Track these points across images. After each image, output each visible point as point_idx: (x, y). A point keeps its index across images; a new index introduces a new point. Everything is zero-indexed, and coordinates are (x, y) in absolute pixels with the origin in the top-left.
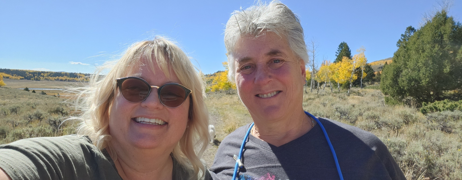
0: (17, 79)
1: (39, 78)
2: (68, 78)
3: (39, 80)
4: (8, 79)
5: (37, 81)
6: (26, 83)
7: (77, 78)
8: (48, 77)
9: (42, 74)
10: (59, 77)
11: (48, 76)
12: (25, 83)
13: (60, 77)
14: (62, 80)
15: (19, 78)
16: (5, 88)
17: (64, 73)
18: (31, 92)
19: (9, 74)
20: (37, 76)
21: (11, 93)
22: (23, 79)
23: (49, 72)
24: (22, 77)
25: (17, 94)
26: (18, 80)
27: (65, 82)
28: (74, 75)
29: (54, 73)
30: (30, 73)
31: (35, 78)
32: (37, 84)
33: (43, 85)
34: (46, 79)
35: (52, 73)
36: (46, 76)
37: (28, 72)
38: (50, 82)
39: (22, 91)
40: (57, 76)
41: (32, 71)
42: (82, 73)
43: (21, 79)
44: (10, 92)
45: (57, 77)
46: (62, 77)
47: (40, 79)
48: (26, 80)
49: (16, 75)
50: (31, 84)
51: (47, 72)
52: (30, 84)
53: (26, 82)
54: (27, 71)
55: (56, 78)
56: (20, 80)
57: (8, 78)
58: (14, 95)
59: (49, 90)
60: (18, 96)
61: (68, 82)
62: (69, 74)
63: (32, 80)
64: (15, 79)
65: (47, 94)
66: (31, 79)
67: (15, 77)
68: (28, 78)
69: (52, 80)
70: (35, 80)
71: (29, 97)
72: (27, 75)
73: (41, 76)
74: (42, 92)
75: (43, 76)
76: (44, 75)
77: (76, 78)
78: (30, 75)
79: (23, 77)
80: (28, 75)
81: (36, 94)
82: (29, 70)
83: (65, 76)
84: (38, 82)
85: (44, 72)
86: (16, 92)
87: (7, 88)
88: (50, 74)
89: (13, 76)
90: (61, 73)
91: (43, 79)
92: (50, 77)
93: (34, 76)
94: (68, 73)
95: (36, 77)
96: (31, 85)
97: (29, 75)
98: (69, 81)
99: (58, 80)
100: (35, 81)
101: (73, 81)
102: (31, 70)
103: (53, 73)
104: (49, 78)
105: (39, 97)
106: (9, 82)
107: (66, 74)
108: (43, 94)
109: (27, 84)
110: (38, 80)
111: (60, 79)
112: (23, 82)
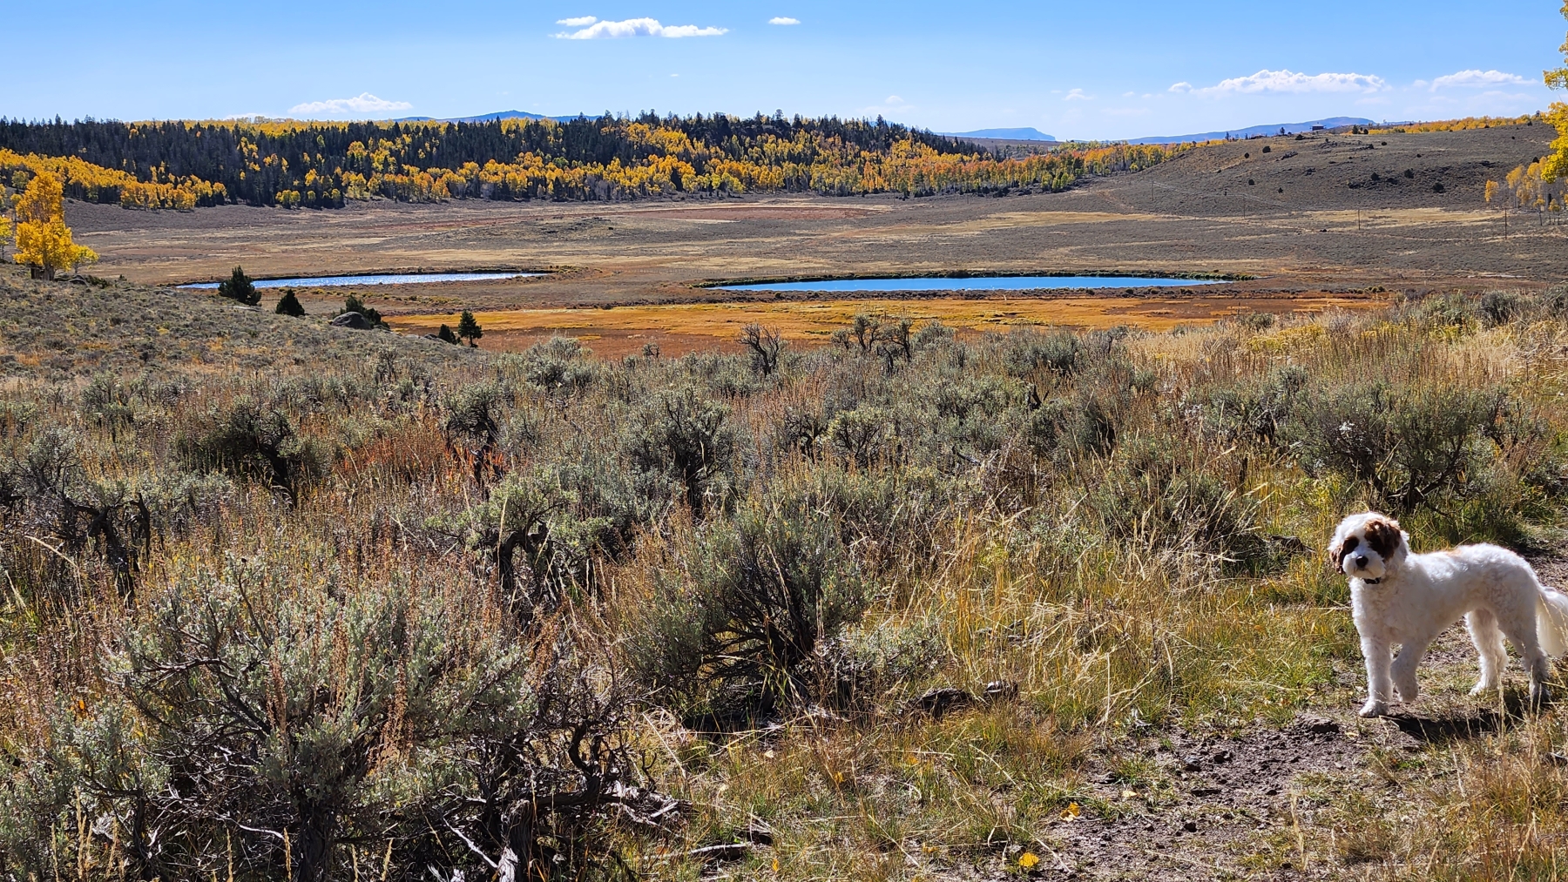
0: (176, 204)
1: (338, 181)
2: (553, 174)
3: (337, 204)
4: (114, 208)
5: (323, 213)
6: (241, 233)
7: (623, 166)
8: (399, 171)
9: (357, 148)
10: (482, 167)
11: (399, 162)
12: (235, 239)
13: (491, 165)
14: (503, 193)
15: (189, 197)
16: (79, 281)
17: (522, 125)
18: (269, 305)
19: (119, 167)
20: (319, 173)
21: (116, 321)
22: (217, 200)
23: (407, 130)
24: (206, 187)
25: (163, 331)
26: (181, 210)
27: (533, 209)
28: (595, 141)
29: (442, 131)
30: (266, 143)
31: (302, 189)
32: (325, 237)
33: (366, 241)
34: (384, 190)
35: (429, 133)
36: (386, 163)
37: (251, 139)
38: (421, 213)
39: (206, 305)
40: (470, 158)
41: (278, 122)
42: (662, 115)
43: (204, 201)
44: (114, 315)
45: (470, 165)
46: (507, 168)
47: (343, 189)
48: (243, 208)
49: (167, 170)
50: (277, 238)
51: (395, 132)
52: (267, 239)
53: (240, 225)
54: (244, 127)
55: (459, 177)
56: (201, 209)
57: (108, 195)
58: (141, 340)
59: (413, 285)
60: (169, 348)
61: (555, 209)
62: (556, 136)
63: (287, 206)
64: (163, 202)
65: (387, 326)
66: (280, 196)
67: (163, 188)
68: (258, 190)
69: (430, 201)
70: (304, 203)
71: (243, 351)
72: (245, 169)
73: (352, 165)
74: (353, 305)
75: (366, 169)
76: (369, 160)
77: (616, 162)
78: (268, 160)
79: (219, 186)
80: (257, 168)
81: (306, 321)
82: (260, 120)
83: (529, 154)
84: (332, 216)
85: (365, 132)
86: (153, 312)
87: (94, 282)
88: (416, 145)
89: (144, 177)
90: (495, 127)
91: (367, 195)
92: (413, 169)
93: (299, 169)
94: (550, 127)
95: (311, 177)
96: (275, 248)
97: (262, 165)
98: (563, 193)
99: (478, 196)
100: (305, 214)
101: (591, 193)
102: (274, 117)
103: (435, 131)
104: (406, 179)
105: (322, 347)
106: (121, 233)
107: (534, 136)
108: (355, 322)
109: (247, 239)
110: (330, 204)
111: (495, 178)
112: (219, 226)
